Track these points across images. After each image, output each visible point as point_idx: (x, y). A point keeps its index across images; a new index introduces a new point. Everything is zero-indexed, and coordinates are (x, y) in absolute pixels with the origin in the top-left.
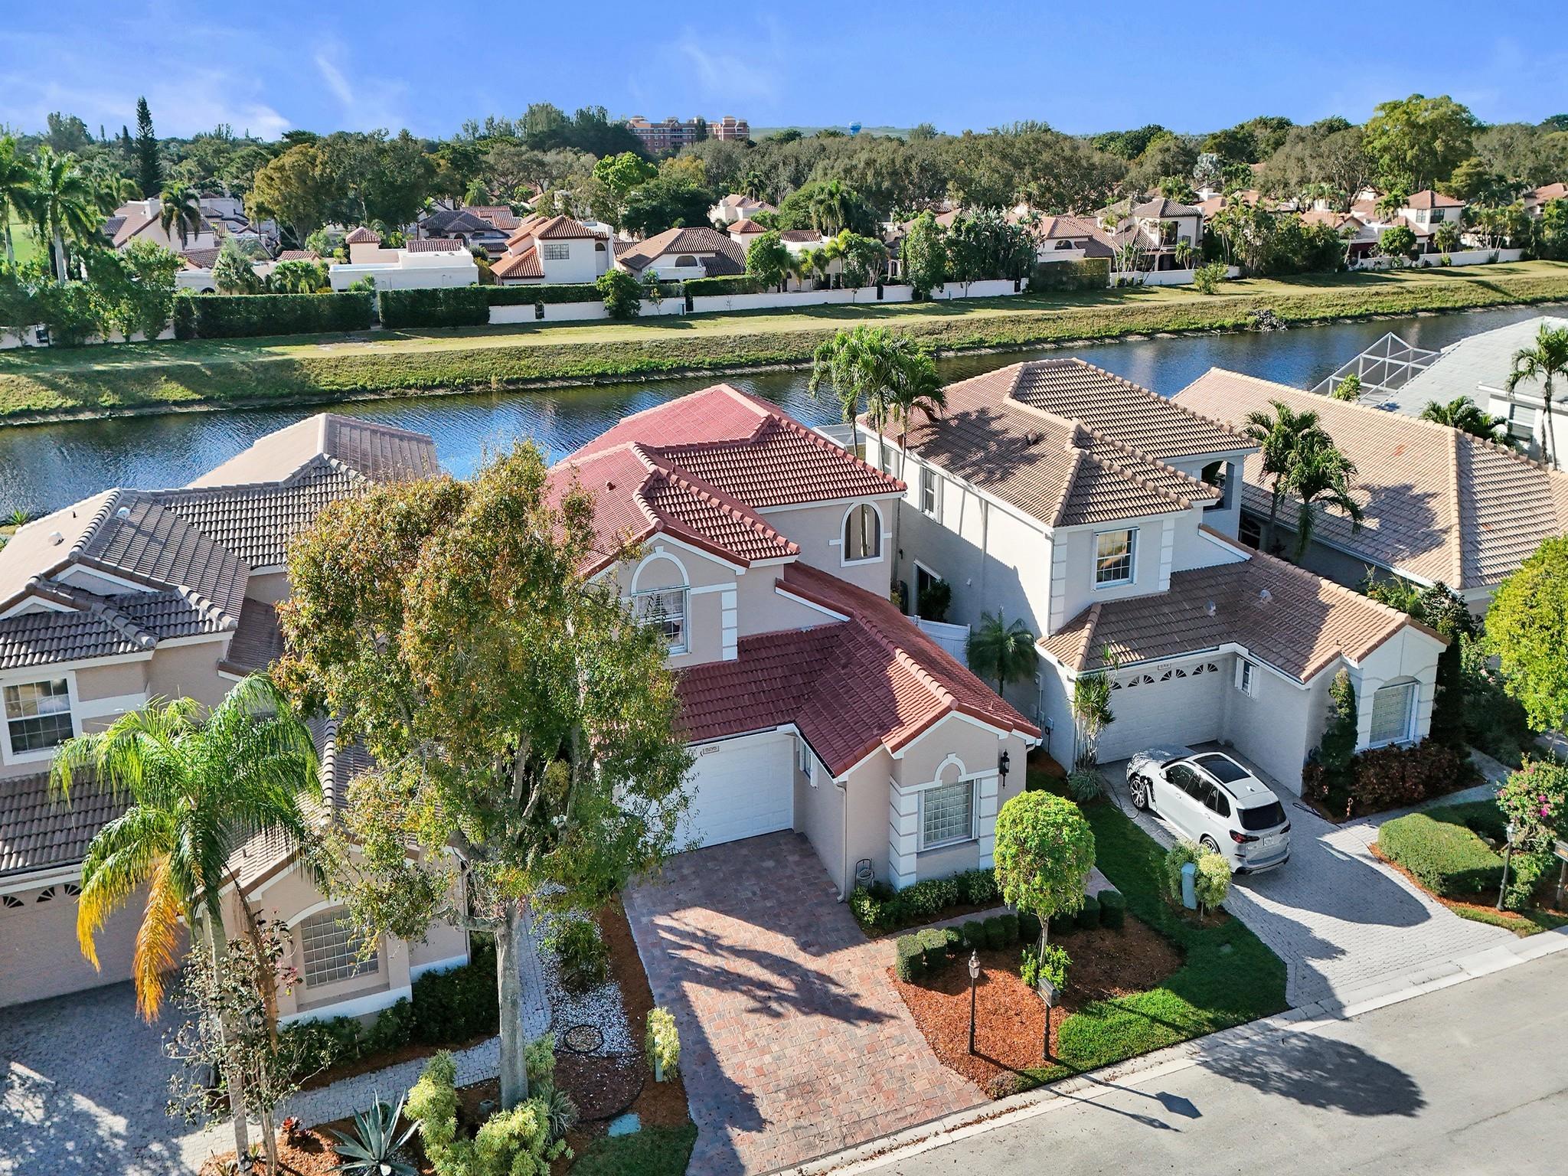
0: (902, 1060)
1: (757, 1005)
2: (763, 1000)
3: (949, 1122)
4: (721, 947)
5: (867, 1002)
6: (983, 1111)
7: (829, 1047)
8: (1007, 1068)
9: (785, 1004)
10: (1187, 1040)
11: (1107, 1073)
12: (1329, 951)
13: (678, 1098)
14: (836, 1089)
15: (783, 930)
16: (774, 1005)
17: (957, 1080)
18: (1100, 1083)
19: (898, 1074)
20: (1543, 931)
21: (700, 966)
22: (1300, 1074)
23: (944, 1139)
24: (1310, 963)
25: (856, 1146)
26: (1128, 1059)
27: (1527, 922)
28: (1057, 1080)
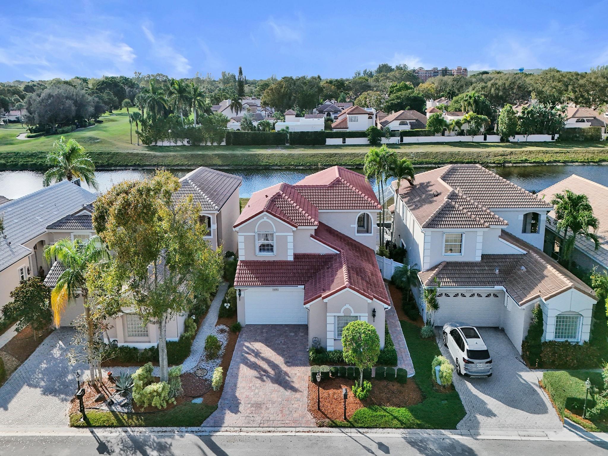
0: (295, 406)
1: (258, 375)
2: (262, 375)
3: (298, 429)
4: (260, 356)
5: (296, 385)
6: (311, 429)
7: (274, 396)
8: (328, 418)
9: (268, 379)
10: (404, 428)
11: (366, 430)
12: (489, 414)
13: (217, 397)
14: (267, 409)
15: (283, 356)
16: (265, 378)
17: (309, 416)
18: (360, 433)
19: (291, 410)
20: (600, 432)
21: (249, 360)
22: (440, 451)
23: (293, 434)
24: (477, 415)
25: (263, 427)
26: (376, 428)
27: (593, 426)
28: (345, 427)
